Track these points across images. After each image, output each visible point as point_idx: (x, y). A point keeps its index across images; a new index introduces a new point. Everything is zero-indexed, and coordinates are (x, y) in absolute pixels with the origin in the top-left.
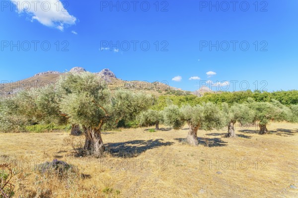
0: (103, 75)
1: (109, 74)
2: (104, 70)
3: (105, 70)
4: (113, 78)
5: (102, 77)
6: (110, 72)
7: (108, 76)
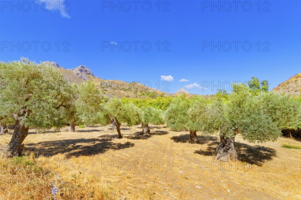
0: (79, 72)
1: (86, 71)
2: (80, 67)
3: (82, 67)
4: (90, 76)
5: (78, 74)
6: (87, 69)
7: (84, 74)
